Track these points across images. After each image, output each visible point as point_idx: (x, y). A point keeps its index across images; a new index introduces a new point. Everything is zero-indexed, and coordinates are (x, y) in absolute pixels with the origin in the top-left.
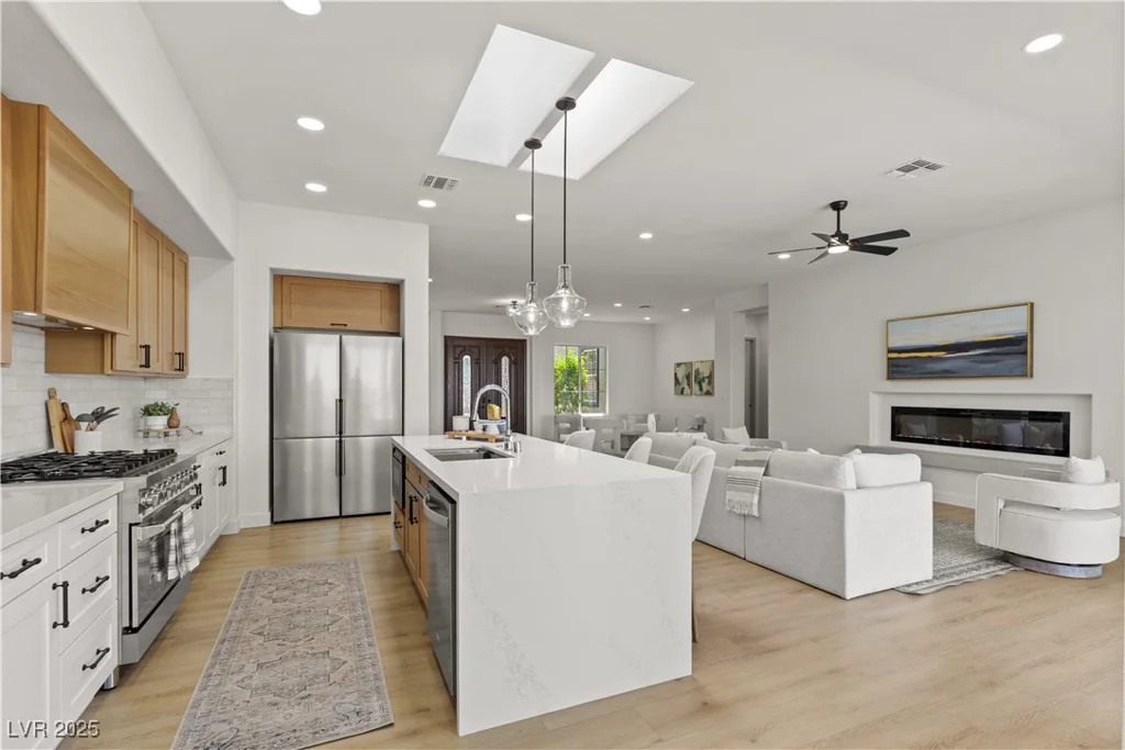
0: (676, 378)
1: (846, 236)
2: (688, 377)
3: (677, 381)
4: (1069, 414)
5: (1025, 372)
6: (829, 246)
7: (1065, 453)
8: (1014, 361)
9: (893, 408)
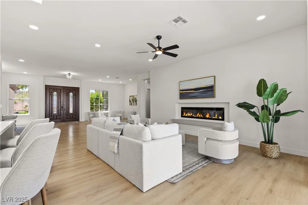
0: (130, 100)
1: (161, 48)
2: (133, 100)
3: (130, 101)
4: (224, 108)
5: (213, 96)
6: (156, 51)
7: (223, 119)
8: (210, 93)
9: (182, 107)
